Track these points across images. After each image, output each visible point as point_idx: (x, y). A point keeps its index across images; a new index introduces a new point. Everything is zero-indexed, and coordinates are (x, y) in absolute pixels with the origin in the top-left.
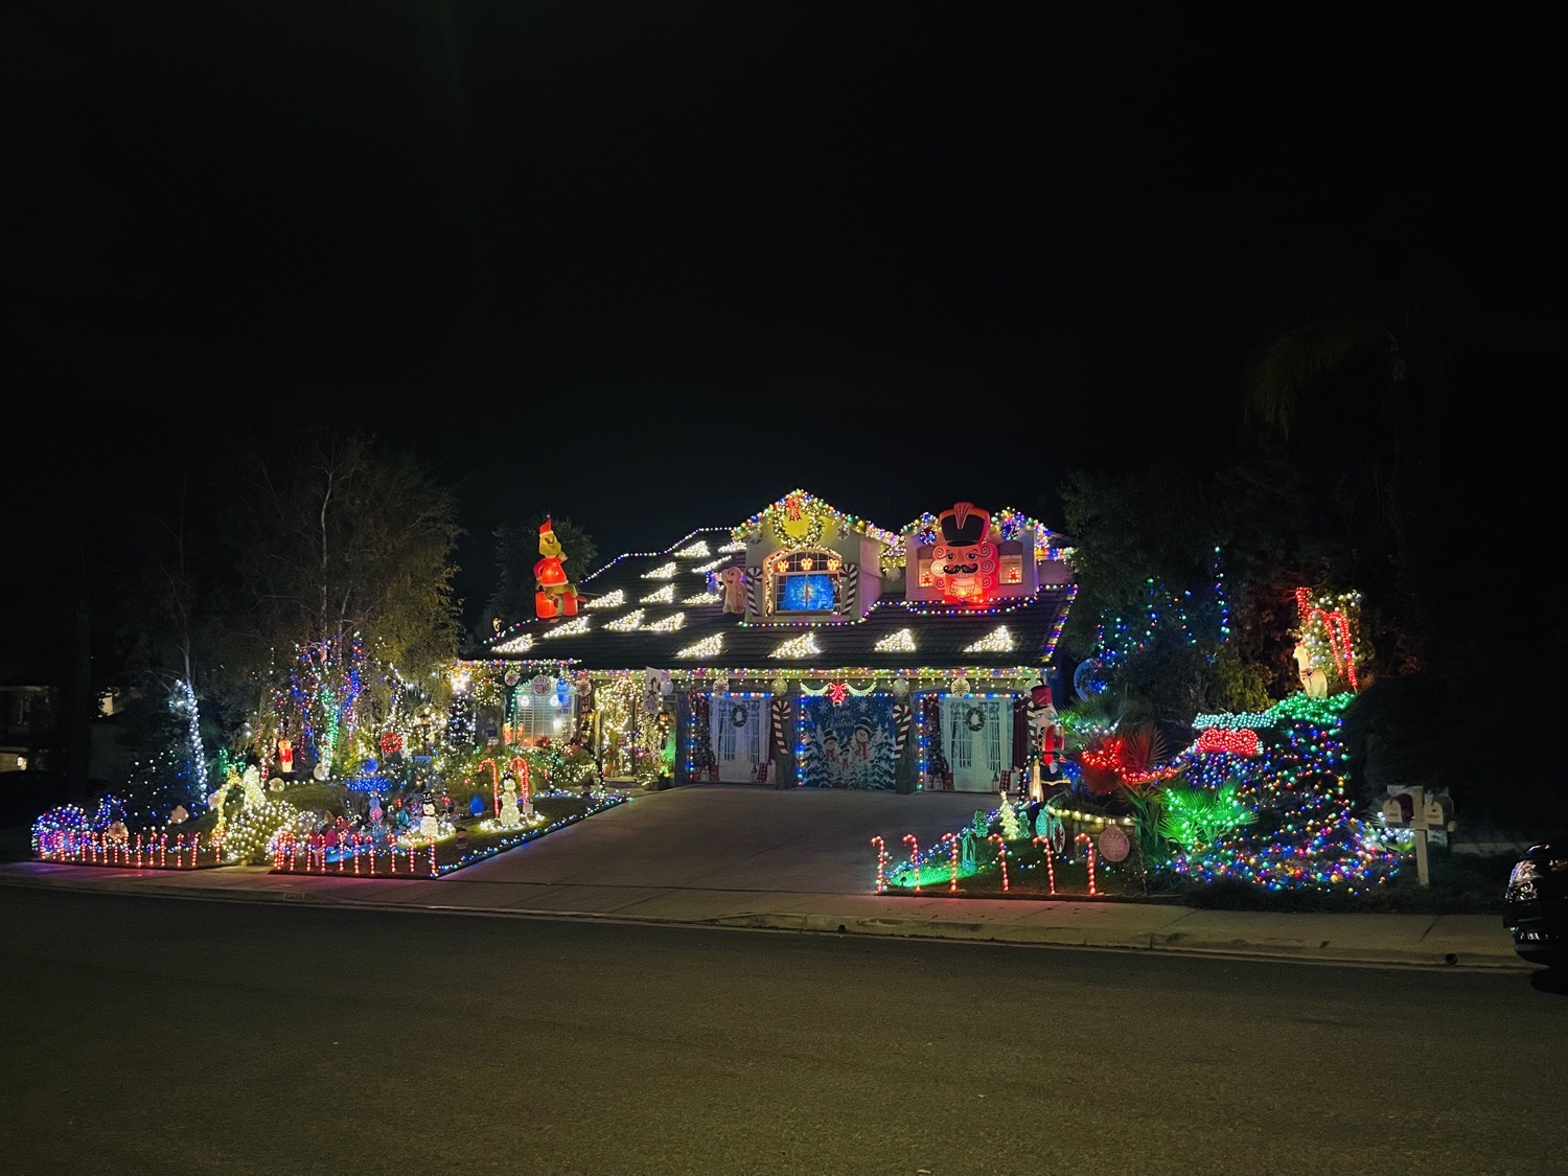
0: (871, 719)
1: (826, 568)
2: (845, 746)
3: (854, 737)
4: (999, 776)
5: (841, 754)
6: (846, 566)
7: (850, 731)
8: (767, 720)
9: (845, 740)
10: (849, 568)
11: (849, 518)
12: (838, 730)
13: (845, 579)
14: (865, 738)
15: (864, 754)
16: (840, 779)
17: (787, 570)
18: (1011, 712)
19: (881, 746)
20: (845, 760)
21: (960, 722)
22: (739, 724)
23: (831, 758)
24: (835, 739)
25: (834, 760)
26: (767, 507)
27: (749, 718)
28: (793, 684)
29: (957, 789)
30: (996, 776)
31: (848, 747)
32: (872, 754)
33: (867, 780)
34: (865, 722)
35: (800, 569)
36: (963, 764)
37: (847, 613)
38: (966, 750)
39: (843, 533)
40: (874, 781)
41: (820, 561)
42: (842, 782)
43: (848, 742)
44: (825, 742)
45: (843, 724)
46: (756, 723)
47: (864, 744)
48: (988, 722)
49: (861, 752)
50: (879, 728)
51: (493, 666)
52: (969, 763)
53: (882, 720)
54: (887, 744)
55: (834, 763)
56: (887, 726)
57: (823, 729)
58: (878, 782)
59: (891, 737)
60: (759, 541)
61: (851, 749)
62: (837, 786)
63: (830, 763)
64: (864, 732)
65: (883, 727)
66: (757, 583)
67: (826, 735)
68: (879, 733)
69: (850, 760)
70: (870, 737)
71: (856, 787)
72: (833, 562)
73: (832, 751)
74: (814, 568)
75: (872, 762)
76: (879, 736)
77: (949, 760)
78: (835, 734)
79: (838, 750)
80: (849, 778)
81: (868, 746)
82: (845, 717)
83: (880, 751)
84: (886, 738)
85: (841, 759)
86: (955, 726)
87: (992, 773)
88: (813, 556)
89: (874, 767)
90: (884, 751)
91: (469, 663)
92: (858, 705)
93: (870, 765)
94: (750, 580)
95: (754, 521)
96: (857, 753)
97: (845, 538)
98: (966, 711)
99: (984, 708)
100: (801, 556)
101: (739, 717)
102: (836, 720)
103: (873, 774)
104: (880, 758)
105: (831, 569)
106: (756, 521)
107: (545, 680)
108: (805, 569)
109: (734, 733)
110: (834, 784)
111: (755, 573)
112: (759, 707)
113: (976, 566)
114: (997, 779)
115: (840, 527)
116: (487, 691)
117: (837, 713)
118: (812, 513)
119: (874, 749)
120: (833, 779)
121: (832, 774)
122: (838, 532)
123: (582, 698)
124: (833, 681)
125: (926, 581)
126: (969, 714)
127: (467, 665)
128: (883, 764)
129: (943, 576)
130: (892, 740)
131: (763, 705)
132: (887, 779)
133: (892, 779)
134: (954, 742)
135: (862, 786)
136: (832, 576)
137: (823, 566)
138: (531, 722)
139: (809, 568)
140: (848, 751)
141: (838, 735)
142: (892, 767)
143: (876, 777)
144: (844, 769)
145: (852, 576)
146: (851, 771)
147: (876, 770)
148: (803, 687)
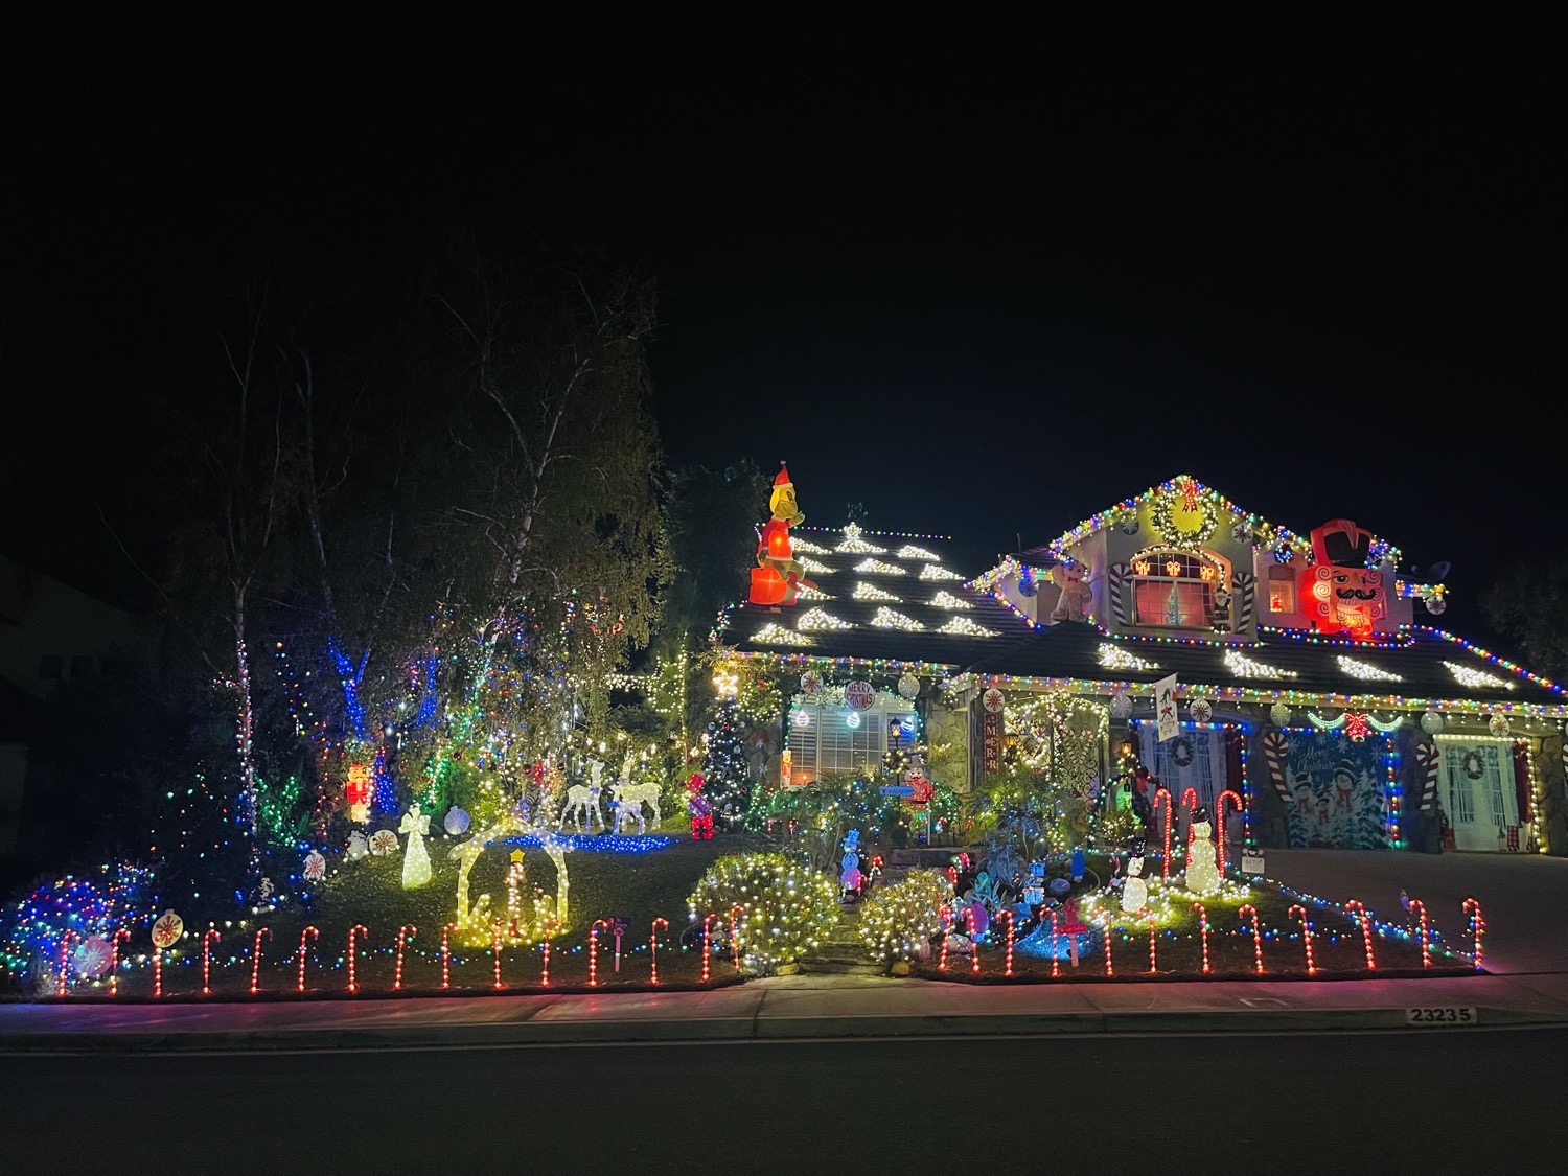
0: (1354, 761)
1: (1199, 576)
2: (1321, 794)
3: (1333, 783)
4: (1505, 832)
5: (1317, 805)
6: (1240, 576)
7: (1328, 777)
8: (1221, 758)
9: (1322, 787)
10: (1244, 578)
11: (1252, 518)
12: (1313, 775)
13: (1238, 591)
15: (1348, 805)
16: (1317, 836)
17: (1149, 573)
18: (1511, 757)
19: (1367, 795)
20: (1324, 813)
21: (1457, 767)
22: (1182, 763)
23: (1304, 810)
24: (1309, 785)
25: (1308, 811)
26: (1147, 491)
27: (1197, 755)
28: (1299, 714)
30: (1501, 832)
31: (1325, 796)
32: (1358, 805)
33: (1351, 838)
34: (1346, 765)
35: (1166, 574)
36: (1464, 818)
37: (1242, 632)
38: (1467, 799)
39: (1242, 535)
40: (1362, 839)
41: (1191, 567)
42: (1321, 839)
44: (1297, 788)
45: (1319, 766)
46: (1206, 762)
47: (1348, 792)
48: (1487, 768)
49: (1345, 803)
50: (1364, 773)
51: (786, 662)
52: (1472, 818)
53: (1368, 764)
54: (1375, 792)
55: (1306, 816)
56: (1373, 771)
57: (1295, 772)
58: (1367, 840)
59: (1379, 785)
60: (1134, 532)
61: (1330, 798)
62: (1315, 844)
63: (1303, 815)
65: (1369, 771)
66: (1125, 584)
67: (1298, 780)
68: (1365, 778)
69: (1330, 813)
70: (1354, 784)
71: (1341, 846)
72: (1207, 570)
73: (1305, 800)
74: (1182, 574)
75: (1358, 814)
76: (1365, 782)
77: (1448, 813)
78: (1310, 778)
79: (1313, 800)
80: (1332, 835)
81: (1354, 795)
82: (1321, 758)
83: (1367, 800)
84: (1374, 785)
85: (1317, 809)
86: (1452, 773)
87: (1497, 829)
88: (1180, 558)
89: (1361, 820)
90: (1373, 801)
91: (743, 655)
92: (1338, 744)
93: (1356, 819)
94: (1116, 580)
95: (1128, 505)
96: (1339, 803)
97: (1238, 540)
98: (1463, 755)
99: (1482, 754)
100: (1165, 559)
101: (1182, 752)
102: (1310, 762)
103: (1361, 830)
104: (1369, 811)
105: (1204, 578)
106: (1131, 506)
107: (866, 689)
108: (1171, 574)
109: (1177, 773)
110: (1309, 843)
111: (1123, 571)
112: (1207, 741)
113: (1373, 592)
114: (1502, 835)
115: (1238, 527)
116: (758, 700)
117: (1311, 753)
118: (1209, 504)
119: (1360, 798)
120: (1309, 835)
121: (1305, 830)
122: (1234, 534)
123: (989, 715)
124: (1350, 710)
125: (1276, 605)
126: (1467, 759)
127: (737, 659)
128: (1371, 817)
129: (1327, 600)
130: (1381, 789)
131: (1213, 739)
132: (1378, 836)
133: (1383, 836)
134: (1452, 793)
135: (1348, 845)
136: (1207, 587)
137: (1195, 573)
138: (815, 751)
139: (1176, 574)
140: (1327, 801)
141: (1313, 781)
142: (1382, 822)
143: (1364, 834)
144: (1321, 823)
145: (1248, 588)
146: (1332, 826)
147: (1364, 824)
148: (1312, 716)
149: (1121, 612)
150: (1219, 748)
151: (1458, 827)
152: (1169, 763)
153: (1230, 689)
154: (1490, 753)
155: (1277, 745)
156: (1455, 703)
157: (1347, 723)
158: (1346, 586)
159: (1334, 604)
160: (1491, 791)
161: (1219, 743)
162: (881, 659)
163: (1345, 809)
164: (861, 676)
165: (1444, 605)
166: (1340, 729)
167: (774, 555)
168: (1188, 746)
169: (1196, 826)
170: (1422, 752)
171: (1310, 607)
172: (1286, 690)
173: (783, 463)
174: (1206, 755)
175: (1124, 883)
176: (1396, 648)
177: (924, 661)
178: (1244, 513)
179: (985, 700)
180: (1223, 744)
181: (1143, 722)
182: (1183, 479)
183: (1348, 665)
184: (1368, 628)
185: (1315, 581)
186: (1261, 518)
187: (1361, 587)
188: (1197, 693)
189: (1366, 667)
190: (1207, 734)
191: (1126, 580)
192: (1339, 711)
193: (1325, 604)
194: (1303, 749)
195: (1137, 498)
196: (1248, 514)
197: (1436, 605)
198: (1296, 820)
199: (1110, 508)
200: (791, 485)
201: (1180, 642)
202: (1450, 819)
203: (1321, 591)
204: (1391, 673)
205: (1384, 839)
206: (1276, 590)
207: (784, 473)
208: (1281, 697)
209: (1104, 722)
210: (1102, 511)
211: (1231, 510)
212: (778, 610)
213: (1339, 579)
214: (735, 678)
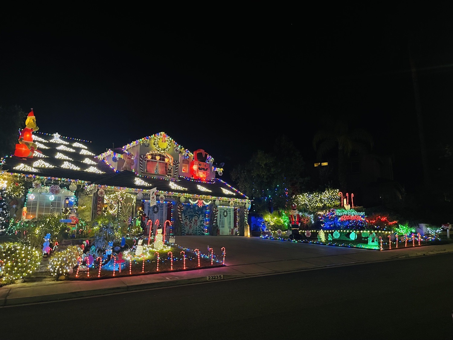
0: (199, 212)
1: (164, 161)
3: (194, 218)
6: (175, 161)
7: (192, 216)
8: (166, 211)
13: (175, 166)
14: (197, 219)
15: (197, 224)
16: (189, 232)
17: (151, 159)
18: (233, 212)
19: (201, 221)
20: (191, 226)
21: (222, 214)
22: (155, 213)
23: (186, 225)
24: (187, 219)
25: (187, 226)
26: (152, 135)
27: (160, 210)
29: (220, 234)
31: (191, 221)
32: (199, 224)
33: (196, 232)
34: (197, 213)
35: (156, 159)
36: (222, 227)
37: (175, 177)
38: (223, 223)
39: (177, 150)
40: (199, 233)
41: (163, 158)
42: (189, 233)
43: (192, 220)
44: (184, 220)
45: (190, 214)
46: (162, 212)
47: (197, 220)
48: (228, 214)
49: (196, 223)
50: (201, 215)
51: (27, 177)
53: (202, 213)
54: (203, 220)
56: (203, 215)
57: (184, 215)
58: (200, 233)
60: (148, 146)
61: (192, 222)
62: (187, 234)
63: (185, 227)
64: (197, 217)
65: (202, 215)
66: (144, 161)
67: (185, 217)
68: (201, 217)
69: (192, 226)
70: (198, 218)
72: (167, 159)
73: (186, 223)
74: (160, 160)
75: (199, 226)
77: (219, 226)
78: (188, 217)
79: (188, 222)
80: (192, 232)
81: (198, 221)
82: (191, 211)
84: (203, 219)
85: (189, 225)
86: (220, 215)
87: (229, 229)
88: (160, 155)
89: (199, 228)
90: (202, 223)
91: (10, 174)
92: (195, 208)
93: (198, 227)
94: (142, 159)
95: (147, 138)
96: (194, 223)
97: (176, 152)
98: (223, 211)
99: (227, 211)
100: (156, 155)
101: (156, 210)
102: (188, 212)
103: (199, 230)
104: (201, 225)
105: (166, 161)
106: (148, 139)
107: (57, 188)
108: (157, 159)
109: (154, 215)
110: (186, 234)
111: (144, 157)
112: (163, 207)
113: (207, 169)
114: (230, 231)
115: (176, 148)
116: (14, 190)
117: (189, 210)
118: (169, 141)
119: (199, 222)
120: (186, 232)
121: (186, 231)
122: (175, 150)
123: (99, 198)
124: (199, 199)
125: (184, 170)
126: (224, 212)
127: (7, 175)
128: (202, 227)
129: (196, 170)
130: (204, 220)
131: (164, 206)
132: (202, 232)
133: (204, 232)
134: (220, 220)
135: (195, 234)
136: (166, 164)
137: (164, 160)
138: (36, 208)
139: (158, 159)
140: (192, 223)
141: (189, 217)
142: (204, 228)
143: (200, 231)
144: (190, 229)
145: (177, 165)
146: (192, 229)
147: (200, 229)
148: (190, 200)
149: (142, 169)
150: (166, 208)
151: (221, 229)
152: (152, 212)
153: (170, 192)
154: (229, 211)
155: (181, 208)
156: (223, 198)
157: (198, 202)
158: (201, 167)
159: (198, 171)
160: (229, 220)
161: (166, 207)
162: (64, 178)
163: (195, 225)
164: (56, 183)
165: (222, 174)
166: (196, 204)
167: (25, 140)
168: (158, 208)
169: (158, 230)
170: (214, 210)
171: (192, 171)
172: (185, 193)
173: (32, 109)
174: (162, 210)
175: (136, 247)
176: (211, 183)
177: (79, 180)
178: (178, 145)
179: (99, 193)
180: (167, 207)
181: (146, 201)
182: (163, 133)
183: (200, 188)
184: (205, 178)
185: (194, 165)
186: (182, 146)
187: (204, 167)
188: (161, 193)
189: (204, 188)
190: (163, 205)
191: (144, 160)
192: (197, 199)
193: (195, 171)
194: (187, 209)
195: (149, 137)
196: (179, 145)
197: (221, 173)
198: (184, 228)
199: (141, 139)
200: (35, 117)
201: (158, 179)
202: (219, 227)
203: (195, 167)
204: (209, 190)
205: (204, 233)
206: (184, 166)
207: (32, 112)
208: (183, 195)
209: (135, 201)
210: (139, 139)
211: (175, 143)
212: (26, 159)
213: (199, 165)
214: (6, 182)
